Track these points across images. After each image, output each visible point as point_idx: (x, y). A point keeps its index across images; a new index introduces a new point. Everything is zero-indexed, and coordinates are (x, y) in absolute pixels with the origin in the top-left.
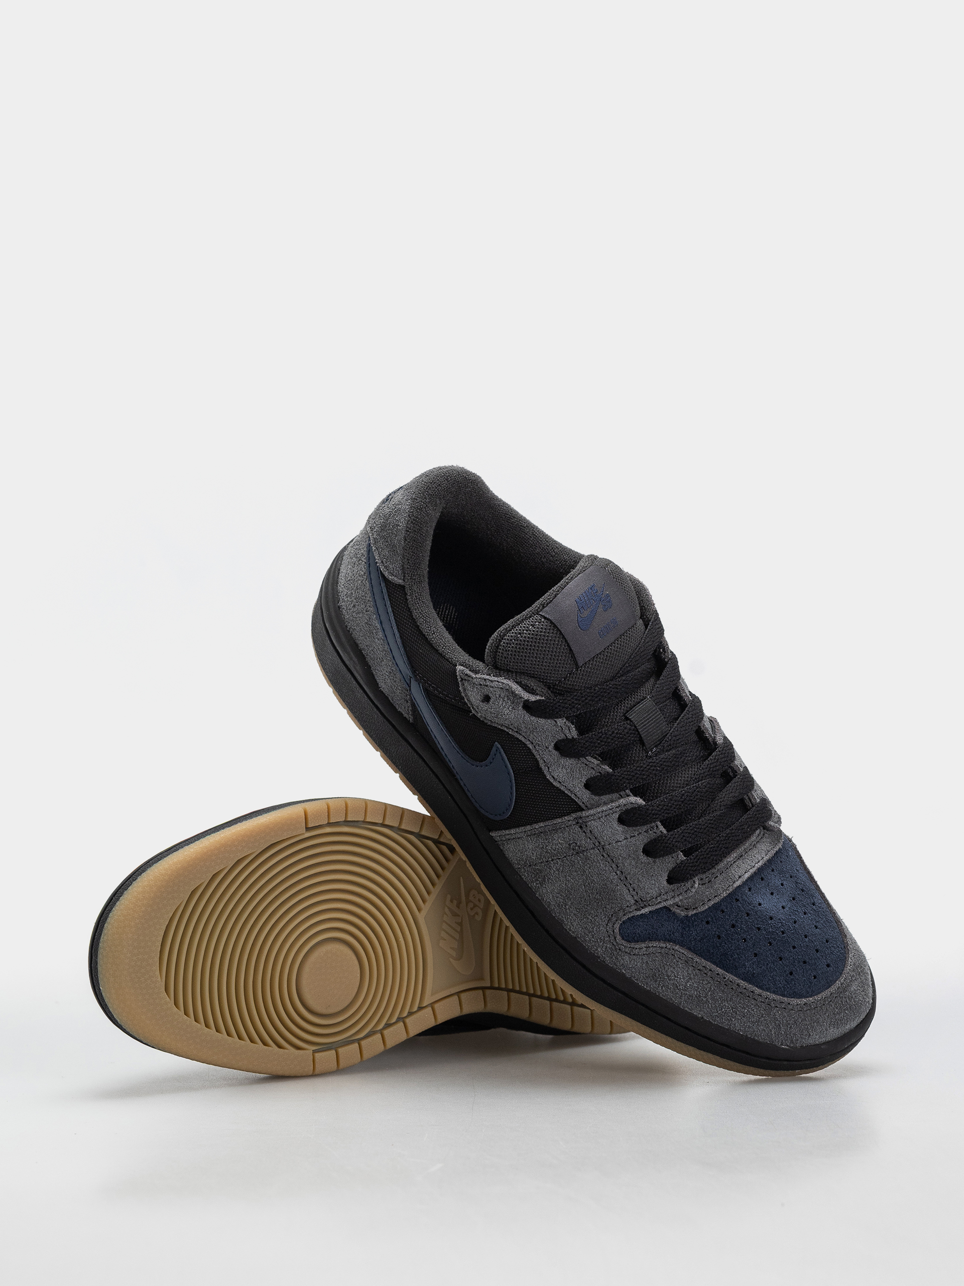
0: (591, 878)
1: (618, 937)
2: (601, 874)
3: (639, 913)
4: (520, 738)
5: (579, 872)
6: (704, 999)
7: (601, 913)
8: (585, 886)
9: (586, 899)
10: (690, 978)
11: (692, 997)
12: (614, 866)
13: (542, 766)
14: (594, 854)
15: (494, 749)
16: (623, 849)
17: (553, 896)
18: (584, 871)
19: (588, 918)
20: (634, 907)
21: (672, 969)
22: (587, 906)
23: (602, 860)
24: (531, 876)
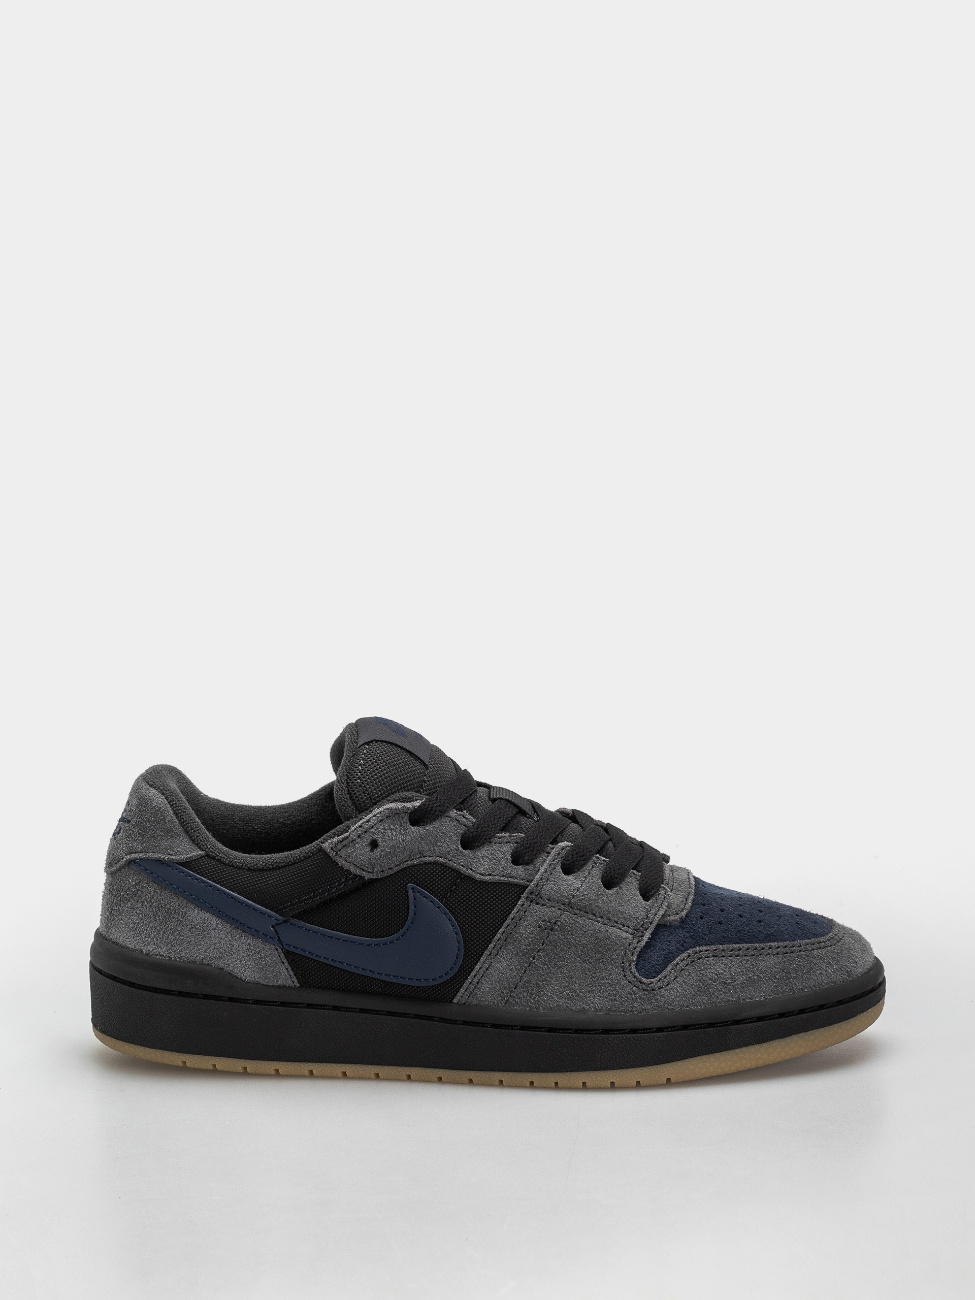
0: (580, 943)
1: (644, 980)
2: (585, 932)
3: (643, 943)
4: (427, 859)
5: (566, 948)
6: (755, 977)
7: (612, 968)
8: (579, 957)
9: (589, 969)
10: (730, 968)
11: (745, 983)
12: (591, 916)
13: (463, 870)
14: (566, 917)
15: (410, 892)
16: (588, 893)
17: (557, 995)
18: (569, 943)
19: (604, 984)
20: (635, 941)
21: (709, 970)
22: (595, 973)
23: (577, 918)
24: (524, 997)
